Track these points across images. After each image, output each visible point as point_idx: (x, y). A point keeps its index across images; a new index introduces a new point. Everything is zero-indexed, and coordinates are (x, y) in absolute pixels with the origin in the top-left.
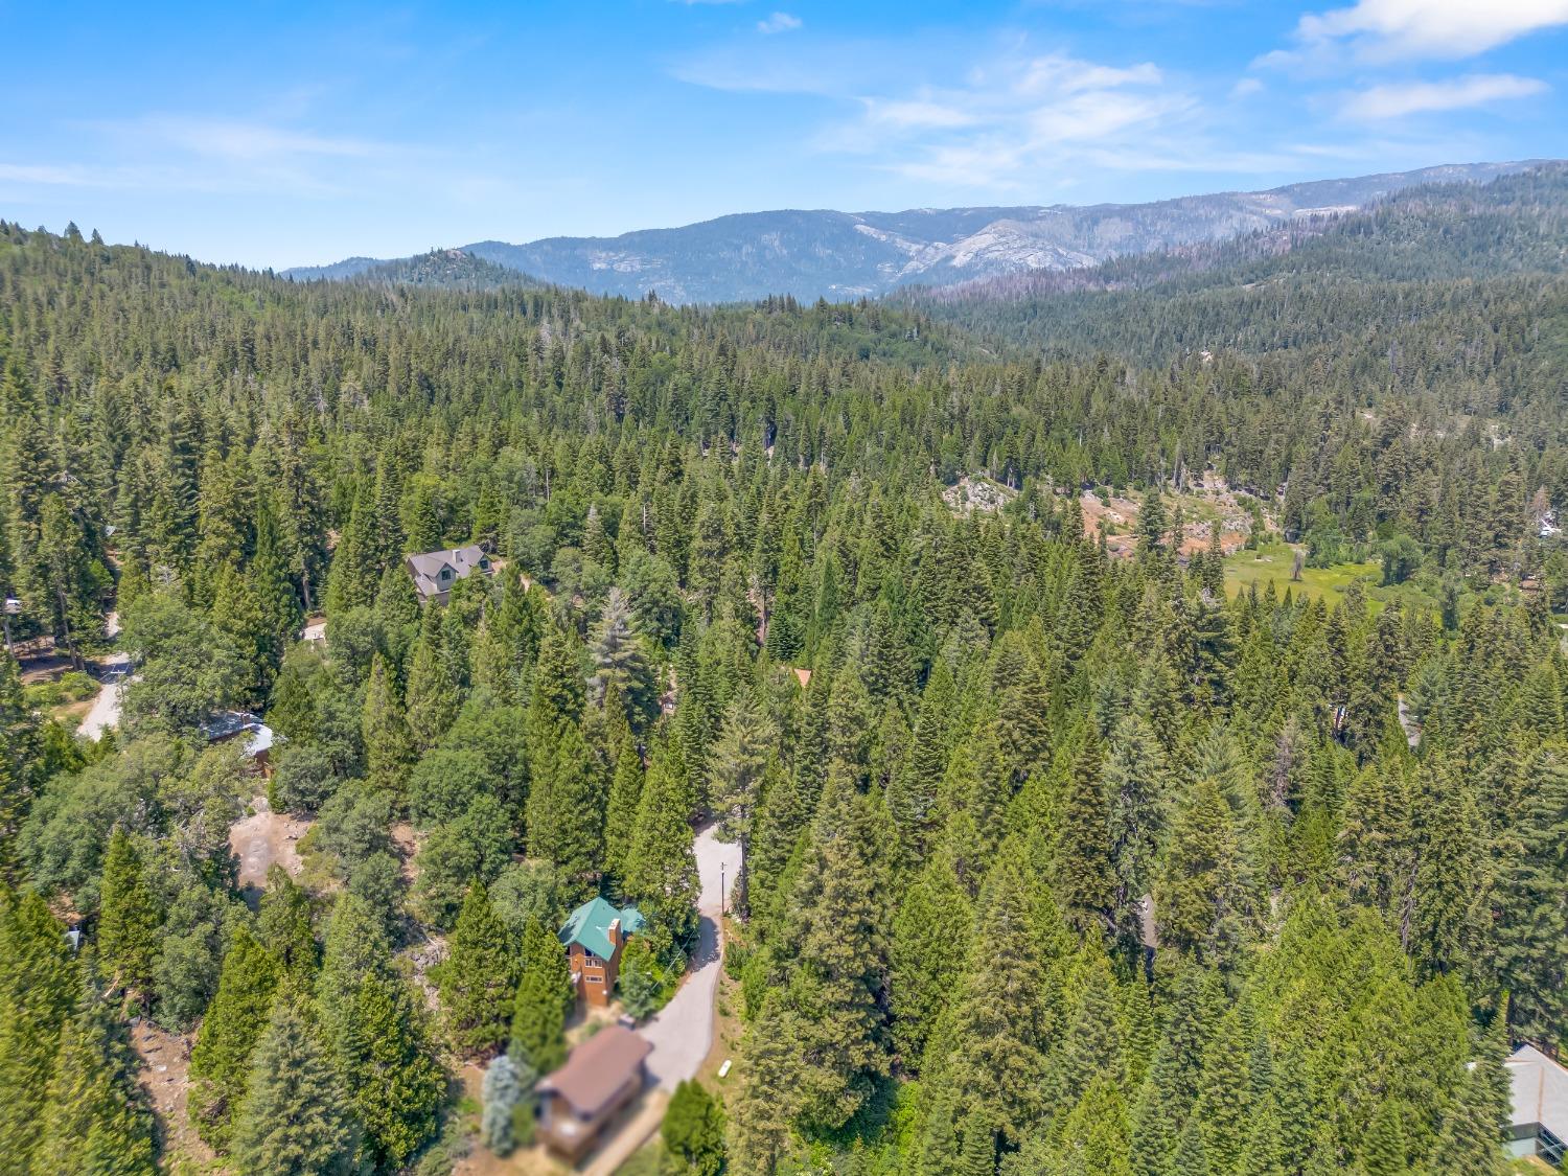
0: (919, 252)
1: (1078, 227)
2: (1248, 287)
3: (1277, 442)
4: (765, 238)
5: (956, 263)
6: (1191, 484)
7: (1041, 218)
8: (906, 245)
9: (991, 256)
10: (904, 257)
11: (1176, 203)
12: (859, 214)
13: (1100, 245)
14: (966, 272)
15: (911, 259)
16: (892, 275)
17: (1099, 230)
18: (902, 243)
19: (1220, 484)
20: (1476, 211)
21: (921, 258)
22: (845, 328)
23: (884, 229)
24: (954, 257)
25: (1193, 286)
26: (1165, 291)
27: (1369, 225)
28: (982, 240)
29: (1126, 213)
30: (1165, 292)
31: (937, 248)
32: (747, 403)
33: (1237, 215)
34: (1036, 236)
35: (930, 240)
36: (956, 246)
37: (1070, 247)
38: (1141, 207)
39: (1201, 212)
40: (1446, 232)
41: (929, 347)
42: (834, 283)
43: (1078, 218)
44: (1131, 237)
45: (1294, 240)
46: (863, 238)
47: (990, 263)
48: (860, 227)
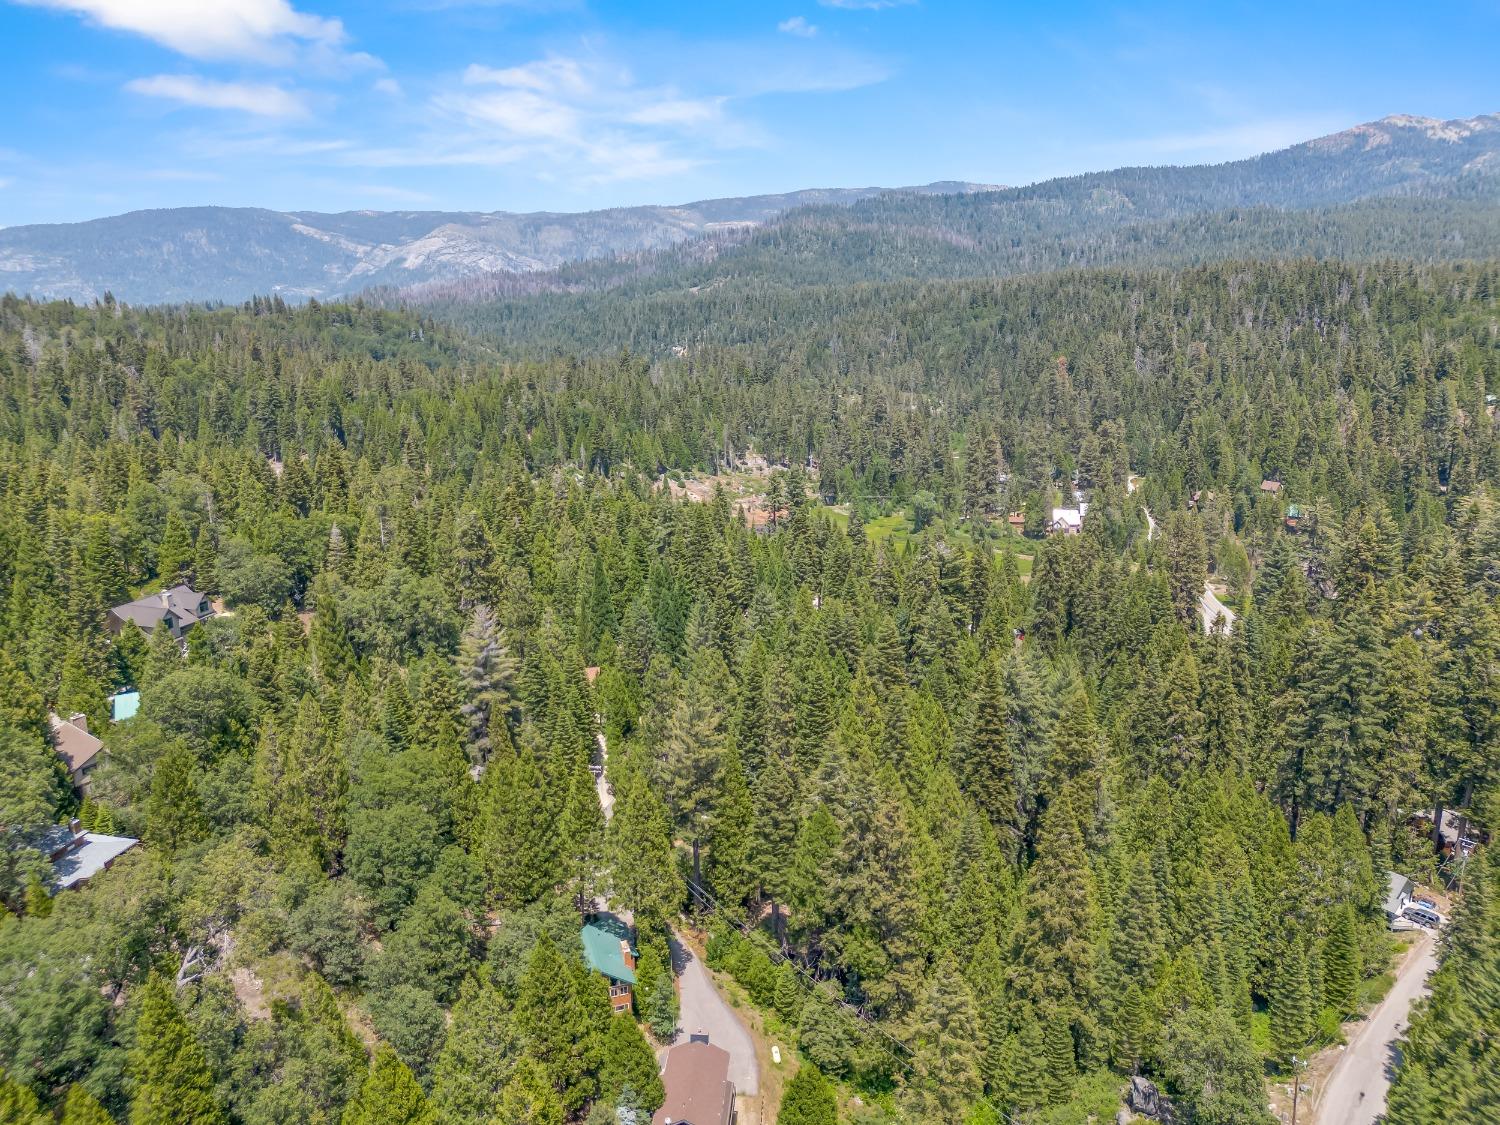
0: (367, 254)
1: (522, 232)
2: (695, 289)
3: (798, 421)
4: (188, 235)
5: (407, 265)
6: (738, 462)
7: (486, 224)
8: (351, 246)
9: (443, 258)
10: (350, 260)
11: (607, 213)
12: (293, 214)
13: (546, 250)
14: (420, 274)
15: (360, 260)
16: (341, 276)
17: (543, 236)
18: (347, 245)
19: (760, 461)
20: (851, 228)
21: (370, 261)
22: (347, 330)
23: (324, 229)
24: (405, 260)
25: (648, 290)
26: (626, 292)
27: (776, 239)
28: (433, 243)
29: (565, 220)
30: (625, 294)
31: (384, 250)
32: (305, 409)
33: (660, 227)
34: (483, 240)
35: (377, 242)
36: (405, 249)
37: (519, 252)
38: (578, 216)
39: (629, 222)
40: (834, 244)
41: (436, 347)
42: (277, 282)
43: (521, 224)
44: (572, 244)
45: (718, 249)
46: (304, 239)
47: (443, 266)
48: (299, 227)
